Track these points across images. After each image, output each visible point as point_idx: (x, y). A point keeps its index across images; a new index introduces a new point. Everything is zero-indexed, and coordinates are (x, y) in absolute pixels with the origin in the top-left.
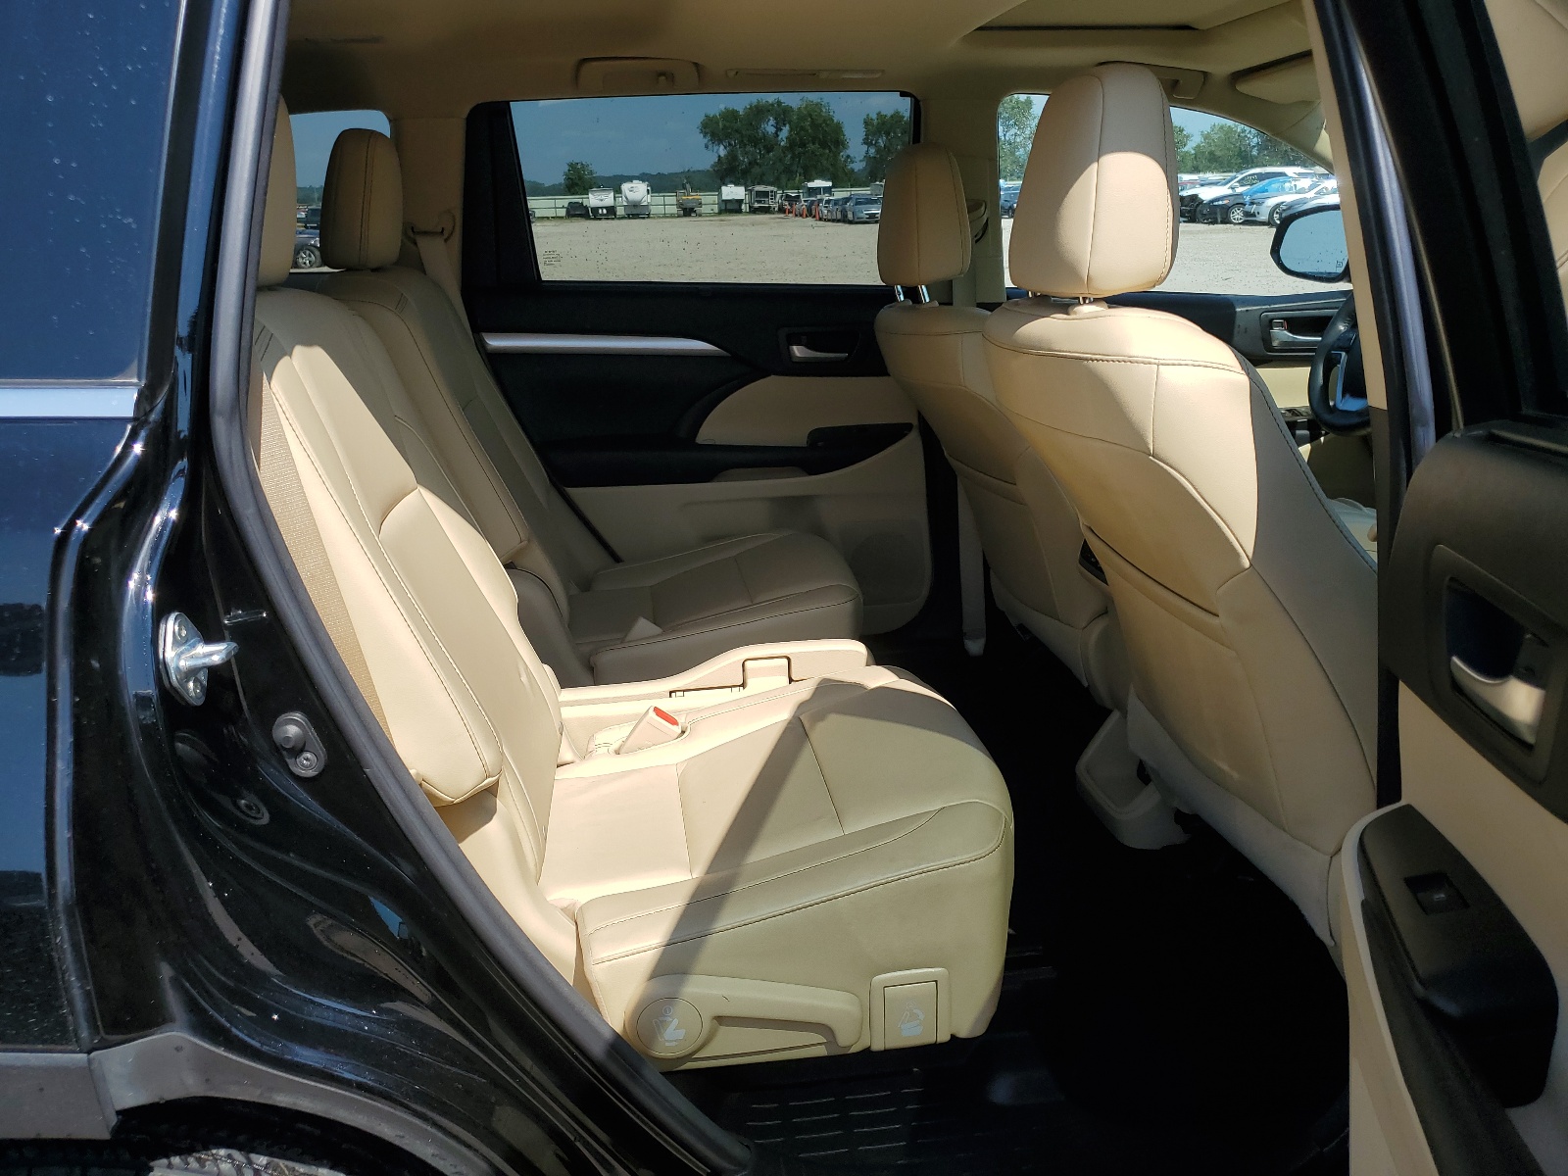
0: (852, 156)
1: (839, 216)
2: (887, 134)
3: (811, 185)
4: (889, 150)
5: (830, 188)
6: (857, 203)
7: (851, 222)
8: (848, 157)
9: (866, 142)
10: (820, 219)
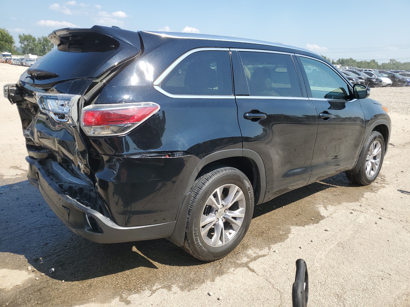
0: (16, 46)
1: (20, 64)
2: (27, 41)
3: (3, 53)
4: (29, 45)
5: (10, 55)
6: (27, 61)
7: (24, 66)
8: (15, 46)
9: (20, 42)
10: (12, 64)
